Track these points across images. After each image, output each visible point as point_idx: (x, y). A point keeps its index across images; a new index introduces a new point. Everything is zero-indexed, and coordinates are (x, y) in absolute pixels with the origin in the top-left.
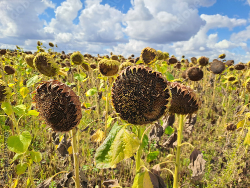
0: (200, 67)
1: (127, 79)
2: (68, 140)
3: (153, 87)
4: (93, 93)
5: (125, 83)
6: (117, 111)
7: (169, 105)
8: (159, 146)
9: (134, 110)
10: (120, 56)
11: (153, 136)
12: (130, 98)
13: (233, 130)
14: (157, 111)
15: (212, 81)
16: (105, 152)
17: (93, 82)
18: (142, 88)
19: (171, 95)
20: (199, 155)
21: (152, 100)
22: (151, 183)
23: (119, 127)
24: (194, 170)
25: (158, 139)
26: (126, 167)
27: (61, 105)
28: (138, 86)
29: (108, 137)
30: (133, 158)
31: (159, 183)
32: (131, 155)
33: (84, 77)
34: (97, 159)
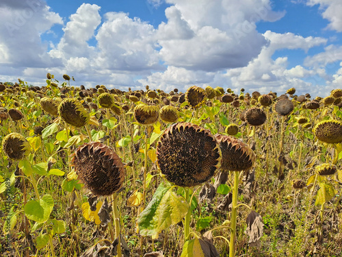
0: (261, 107)
1: (174, 138)
2: (109, 204)
3: (202, 146)
4: (126, 142)
5: (171, 142)
6: (163, 172)
7: (219, 165)
8: (211, 210)
9: (182, 171)
10: (159, 91)
11: (204, 197)
12: (178, 159)
13: (301, 187)
14: (206, 171)
15: (277, 124)
16: (149, 217)
17: (127, 128)
18: (190, 147)
19: (221, 155)
20: (257, 218)
21: (200, 161)
22: (202, 251)
23: (165, 189)
24: (251, 235)
25: (209, 200)
26: (171, 238)
27: (104, 169)
28: (186, 146)
29: (153, 200)
30: (180, 224)
31: (211, 251)
32: (179, 221)
33: (115, 122)
34: (141, 224)
